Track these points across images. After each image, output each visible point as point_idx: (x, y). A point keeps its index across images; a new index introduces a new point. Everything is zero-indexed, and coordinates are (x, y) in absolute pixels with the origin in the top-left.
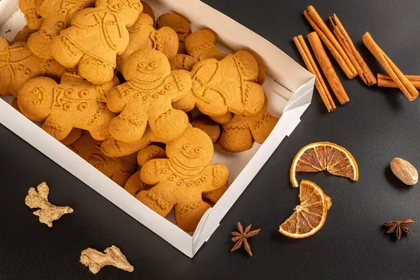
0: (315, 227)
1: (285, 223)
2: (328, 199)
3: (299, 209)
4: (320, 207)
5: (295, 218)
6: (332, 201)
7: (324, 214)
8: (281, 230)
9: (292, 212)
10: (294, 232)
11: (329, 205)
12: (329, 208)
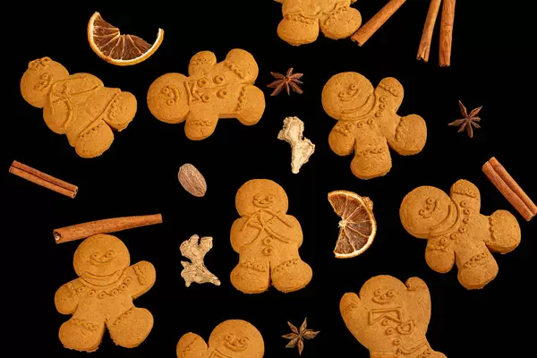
0: (370, 234)
1: (337, 245)
2: (367, 199)
3: (342, 224)
4: (363, 211)
5: (344, 235)
6: (371, 199)
7: (371, 216)
8: (337, 255)
9: (337, 230)
10: (352, 251)
11: (371, 205)
12: (372, 208)
